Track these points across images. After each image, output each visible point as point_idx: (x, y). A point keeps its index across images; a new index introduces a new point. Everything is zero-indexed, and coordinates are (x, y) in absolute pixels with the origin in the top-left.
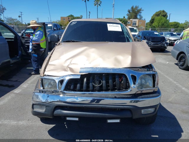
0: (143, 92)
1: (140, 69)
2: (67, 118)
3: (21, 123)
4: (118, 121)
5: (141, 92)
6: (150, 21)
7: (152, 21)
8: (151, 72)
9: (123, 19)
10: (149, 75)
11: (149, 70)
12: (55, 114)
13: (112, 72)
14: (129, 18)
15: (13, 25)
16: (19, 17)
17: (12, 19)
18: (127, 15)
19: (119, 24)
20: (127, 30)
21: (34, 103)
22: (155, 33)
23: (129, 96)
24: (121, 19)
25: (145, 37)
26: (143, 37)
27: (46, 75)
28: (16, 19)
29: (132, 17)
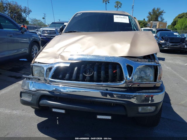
0: (140, 86)
1: (139, 60)
2: (53, 109)
3: (15, 112)
4: (110, 118)
5: (138, 86)
6: (172, 24)
7: (174, 23)
8: (153, 63)
9: (142, 21)
10: (150, 66)
11: (150, 61)
12: (41, 104)
13: (104, 60)
14: (149, 21)
15: (36, 25)
16: (43, 18)
17: (36, 20)
18: (148, 17)
19: (127, 16)
20: (135, 22)
21: (22, 91)
22: (175, 34)
23: (123, 90)
24: (141, 21)
25: (162, 38)
26: (160, 38)
27: (36, 62)
28: (40, 20)
29: (153, 19)
